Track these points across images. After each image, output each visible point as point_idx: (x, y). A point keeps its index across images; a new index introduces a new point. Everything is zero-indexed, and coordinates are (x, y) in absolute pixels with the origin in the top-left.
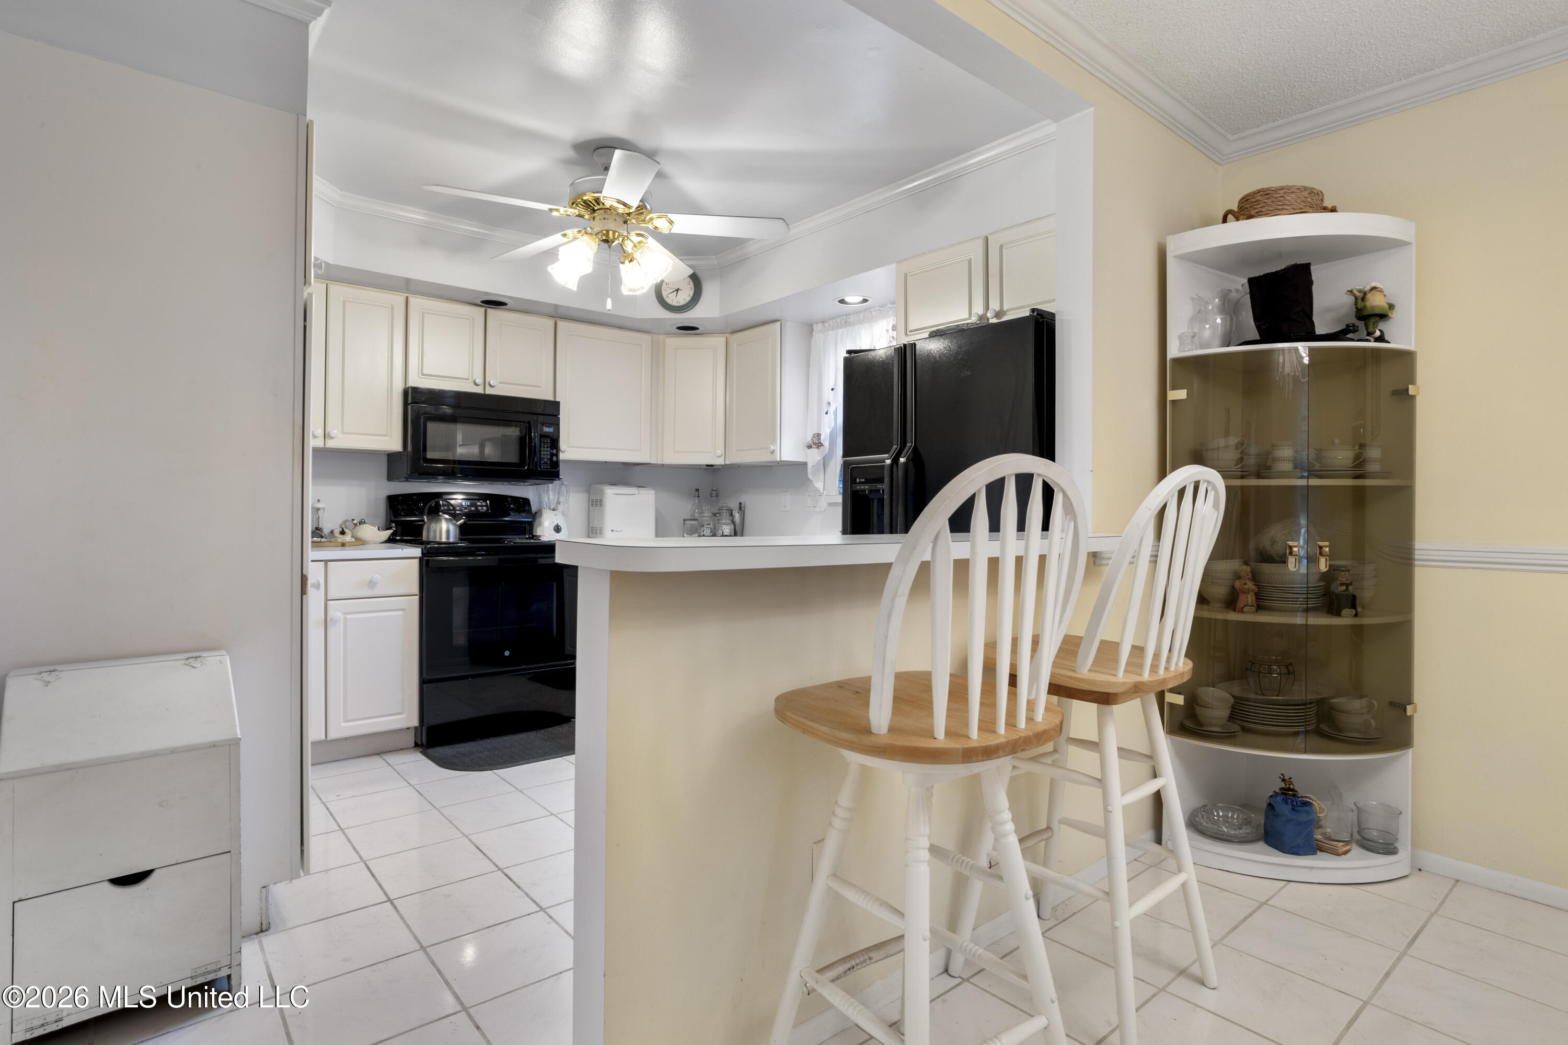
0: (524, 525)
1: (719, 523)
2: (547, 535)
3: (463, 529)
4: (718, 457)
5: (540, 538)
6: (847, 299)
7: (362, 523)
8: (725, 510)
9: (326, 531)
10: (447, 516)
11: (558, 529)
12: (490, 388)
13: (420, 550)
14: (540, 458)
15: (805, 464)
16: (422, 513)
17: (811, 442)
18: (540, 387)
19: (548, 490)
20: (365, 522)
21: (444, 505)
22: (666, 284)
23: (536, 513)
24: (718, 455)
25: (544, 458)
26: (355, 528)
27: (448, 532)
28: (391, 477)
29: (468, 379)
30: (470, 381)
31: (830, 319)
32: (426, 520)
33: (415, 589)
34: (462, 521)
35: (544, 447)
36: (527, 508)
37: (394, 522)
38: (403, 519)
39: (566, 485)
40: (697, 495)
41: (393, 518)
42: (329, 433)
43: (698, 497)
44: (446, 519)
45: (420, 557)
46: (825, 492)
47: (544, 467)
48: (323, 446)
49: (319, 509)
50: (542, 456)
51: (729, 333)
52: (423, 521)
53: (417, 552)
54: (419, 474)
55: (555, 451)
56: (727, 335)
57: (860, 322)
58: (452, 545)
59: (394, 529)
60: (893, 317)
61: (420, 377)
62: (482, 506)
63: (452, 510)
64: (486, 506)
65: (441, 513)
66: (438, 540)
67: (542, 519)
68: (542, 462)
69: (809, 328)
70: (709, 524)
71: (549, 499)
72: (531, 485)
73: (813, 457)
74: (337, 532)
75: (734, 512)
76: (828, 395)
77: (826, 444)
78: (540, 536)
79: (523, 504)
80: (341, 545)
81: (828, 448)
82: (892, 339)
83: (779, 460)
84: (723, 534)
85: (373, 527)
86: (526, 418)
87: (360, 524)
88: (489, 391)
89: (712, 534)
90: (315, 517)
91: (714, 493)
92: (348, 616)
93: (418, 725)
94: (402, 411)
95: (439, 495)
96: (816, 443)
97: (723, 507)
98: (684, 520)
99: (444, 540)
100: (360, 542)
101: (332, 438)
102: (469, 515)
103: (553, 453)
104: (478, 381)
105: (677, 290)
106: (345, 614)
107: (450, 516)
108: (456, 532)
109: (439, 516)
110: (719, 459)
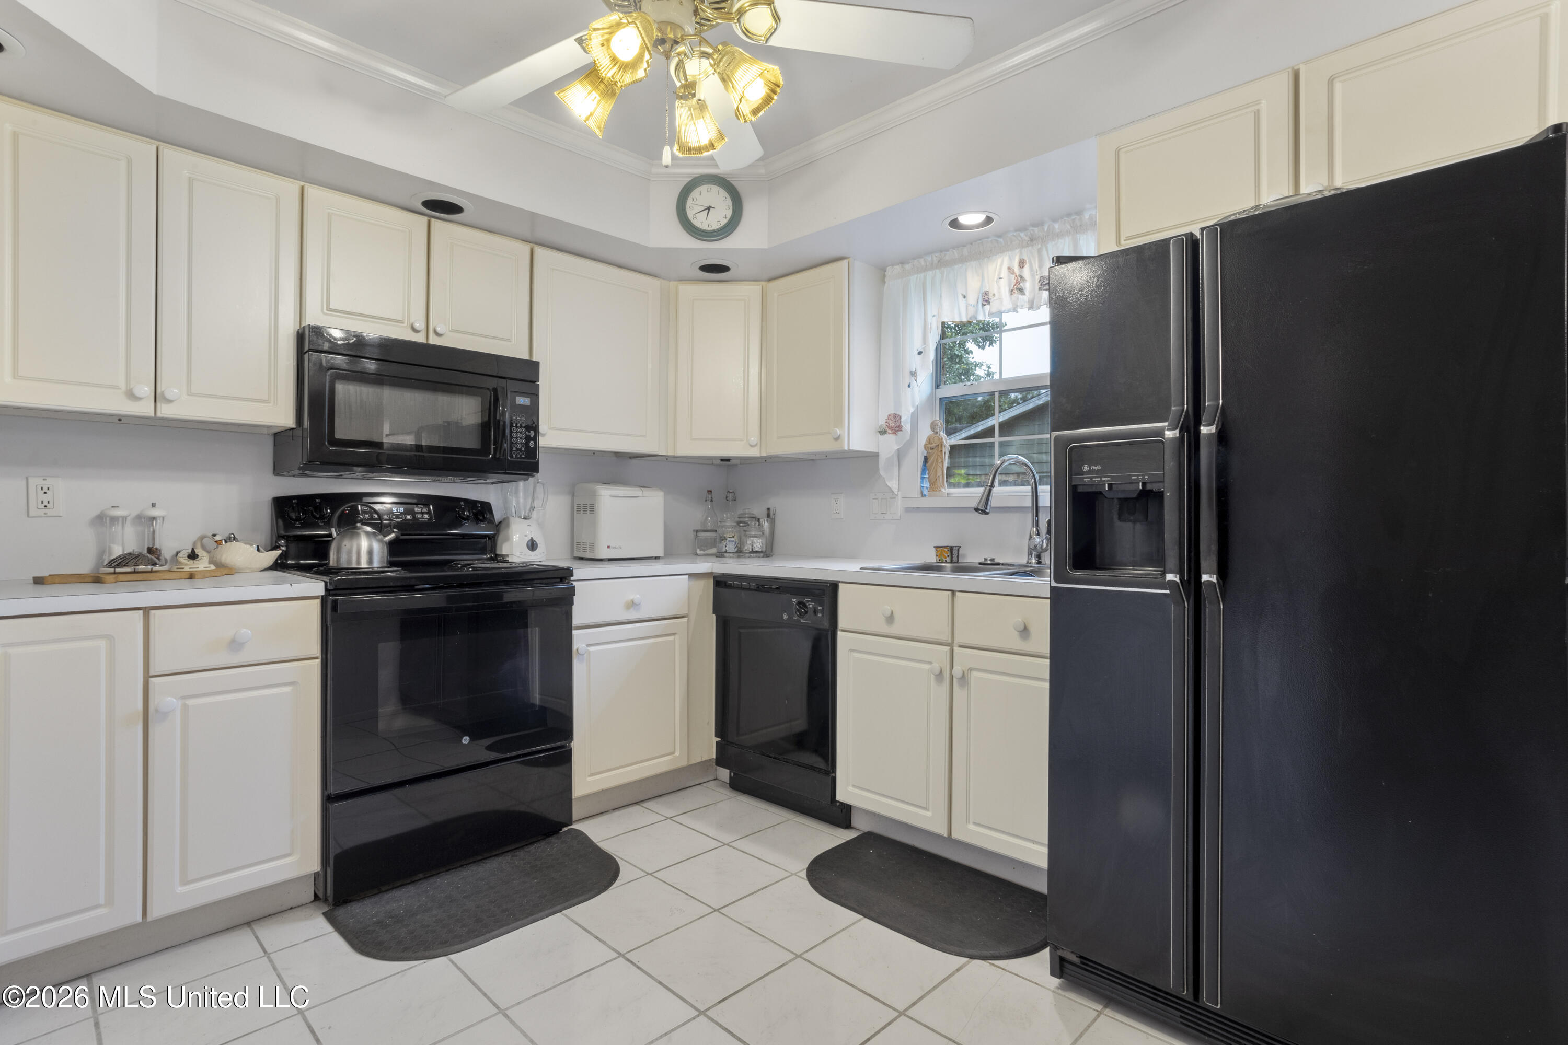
0: (483, 541)
1: (746, 535)
2: (518, 554)
3: (393, 547)
4: (752, 446)
5: (507, 559)
6: (964, 219)
7: (231, 539)
8: (748, 517)
9: (167, 554)
10: (368, 529)
11: (532, 546)
12: (435, 337)
13: (323, 584)
14: (511, 443)
15: (875, 456)
16: (328, 525)
17: (884, 426)
18: (509, 340)
19: (517, 492)
20: (235, 539)
21: (364, 512)
22: (693, 200)
23: (500, 522)
24: (751, 444)
25: (516, 443)
26: (217, 547)
27: (370, 553)
28: (278, 469)
29: (402, 322)
30: (406, 324)
31: (914, 259)
32: (334, 534)
33: (315, 649)
34: (393, 535)
35: (516, 427)
36: (488, 516)
37: (283, 537)
38: (299, 533)
39: (543, 484)
40: (710, 499)
41: (282, 533)
42: (162, 393)
43: (712, 501)
44: (367, 533)
45: (322, 596)
46: (899, 493)
47: (516, 455)
48: (152, 414)
49: (154, 519)
50: (514, 440)
51: (765, 281)
52: (330, 535)
53: (317, 587)
54: (322, 463)
55: (532, 433)
56: (763, 283)
57: (963, 260)
58: (376, 576)
59: (284, 548)
60: (1017, 251)
61: (326, 314)
62: (422, 513)
63: (376, 520)
64: (429, 513)
65: (359, 525)
66: (354, 565)
67: (510, 531)
68: (514, 449)
69: (881, 272)
70: (733, 537)
71: (518, 503)
72: (493, 483)
73: (888, 446)
74: (183, 558)
75: (761, 520)
76: (914, 362)
77: (907, 427)
78: (507, 556)
79: (481, 511)
80: (187, 576)
81: (909, 433)
82: (1019, 279)
83: (846, 449)
84: (752, 550)
85: (248, 546)
86: (492, 383)
87: (226, 542)
88: (434, 341)
89: (736, 549)
90: (146, 531)
91: (730, 496)
92: (191, 702)
93: (319, 870)
94: (295, 363)
95: (357, 497)
96: (894, 426)
97: (745, 514)
98: (697, 531)
99: (364, 564)
100: (223, 570)
101: (169, 401)
102: (402, 527)
103: (530, 436)
104: (417, 325)
105: (709, 208)
106: (184, 698)
107: (373, 528)
108: (383, 553)
109: (356, 528)
110: (753, 448)
